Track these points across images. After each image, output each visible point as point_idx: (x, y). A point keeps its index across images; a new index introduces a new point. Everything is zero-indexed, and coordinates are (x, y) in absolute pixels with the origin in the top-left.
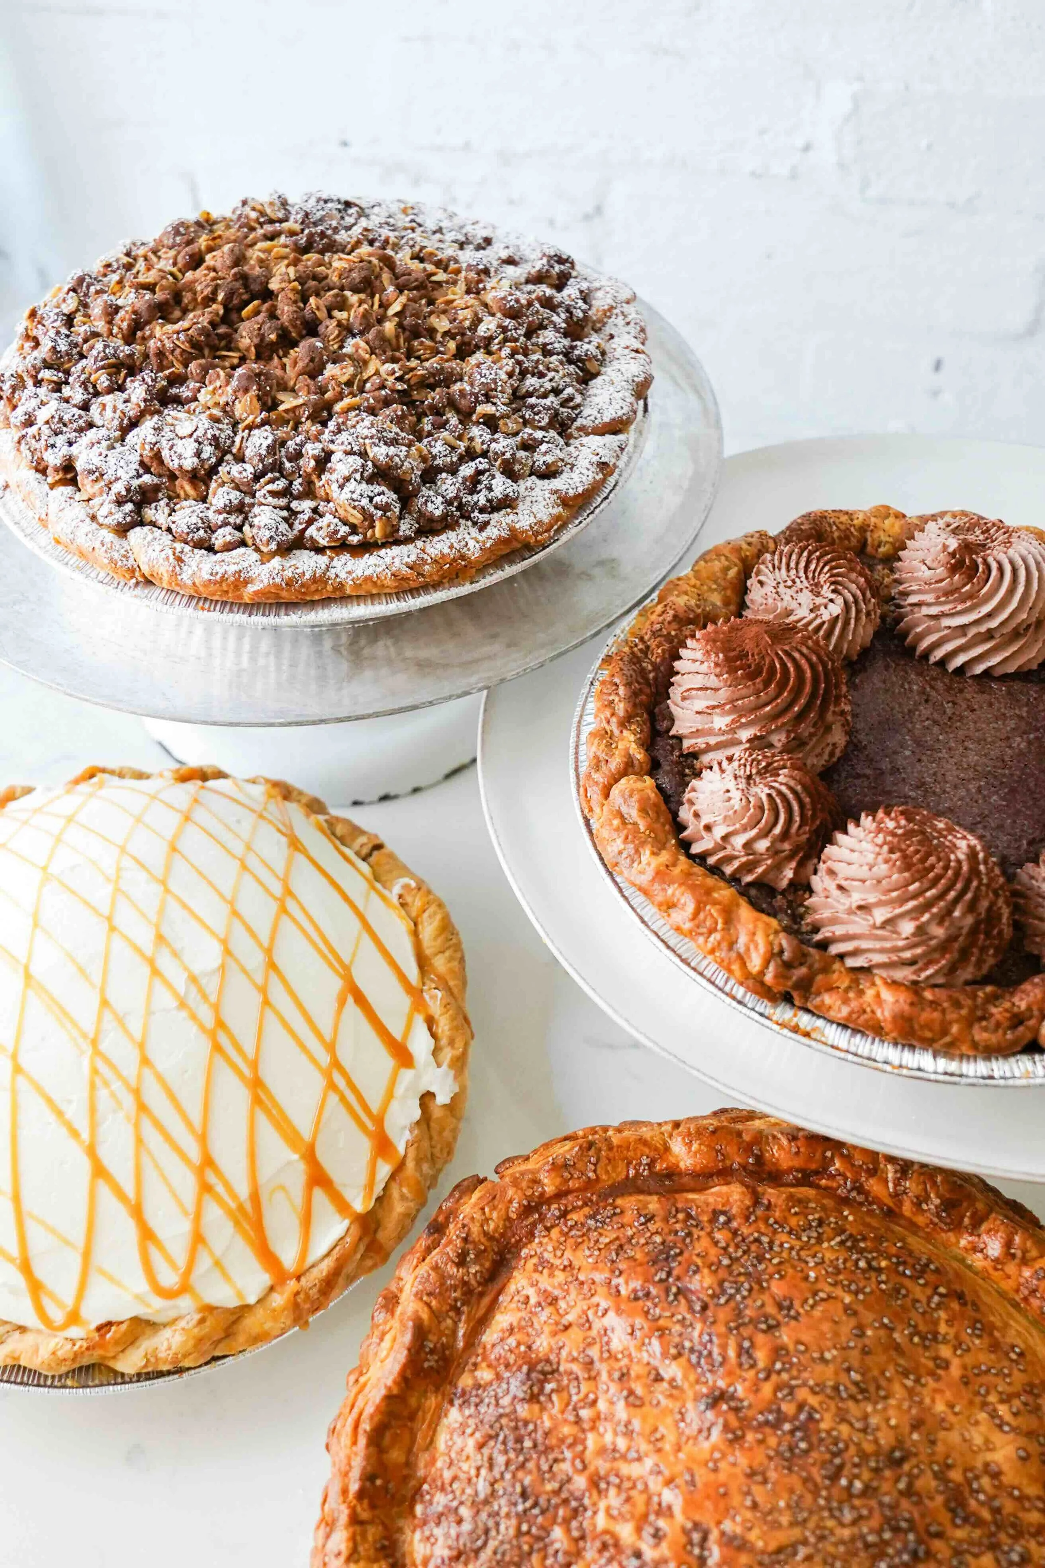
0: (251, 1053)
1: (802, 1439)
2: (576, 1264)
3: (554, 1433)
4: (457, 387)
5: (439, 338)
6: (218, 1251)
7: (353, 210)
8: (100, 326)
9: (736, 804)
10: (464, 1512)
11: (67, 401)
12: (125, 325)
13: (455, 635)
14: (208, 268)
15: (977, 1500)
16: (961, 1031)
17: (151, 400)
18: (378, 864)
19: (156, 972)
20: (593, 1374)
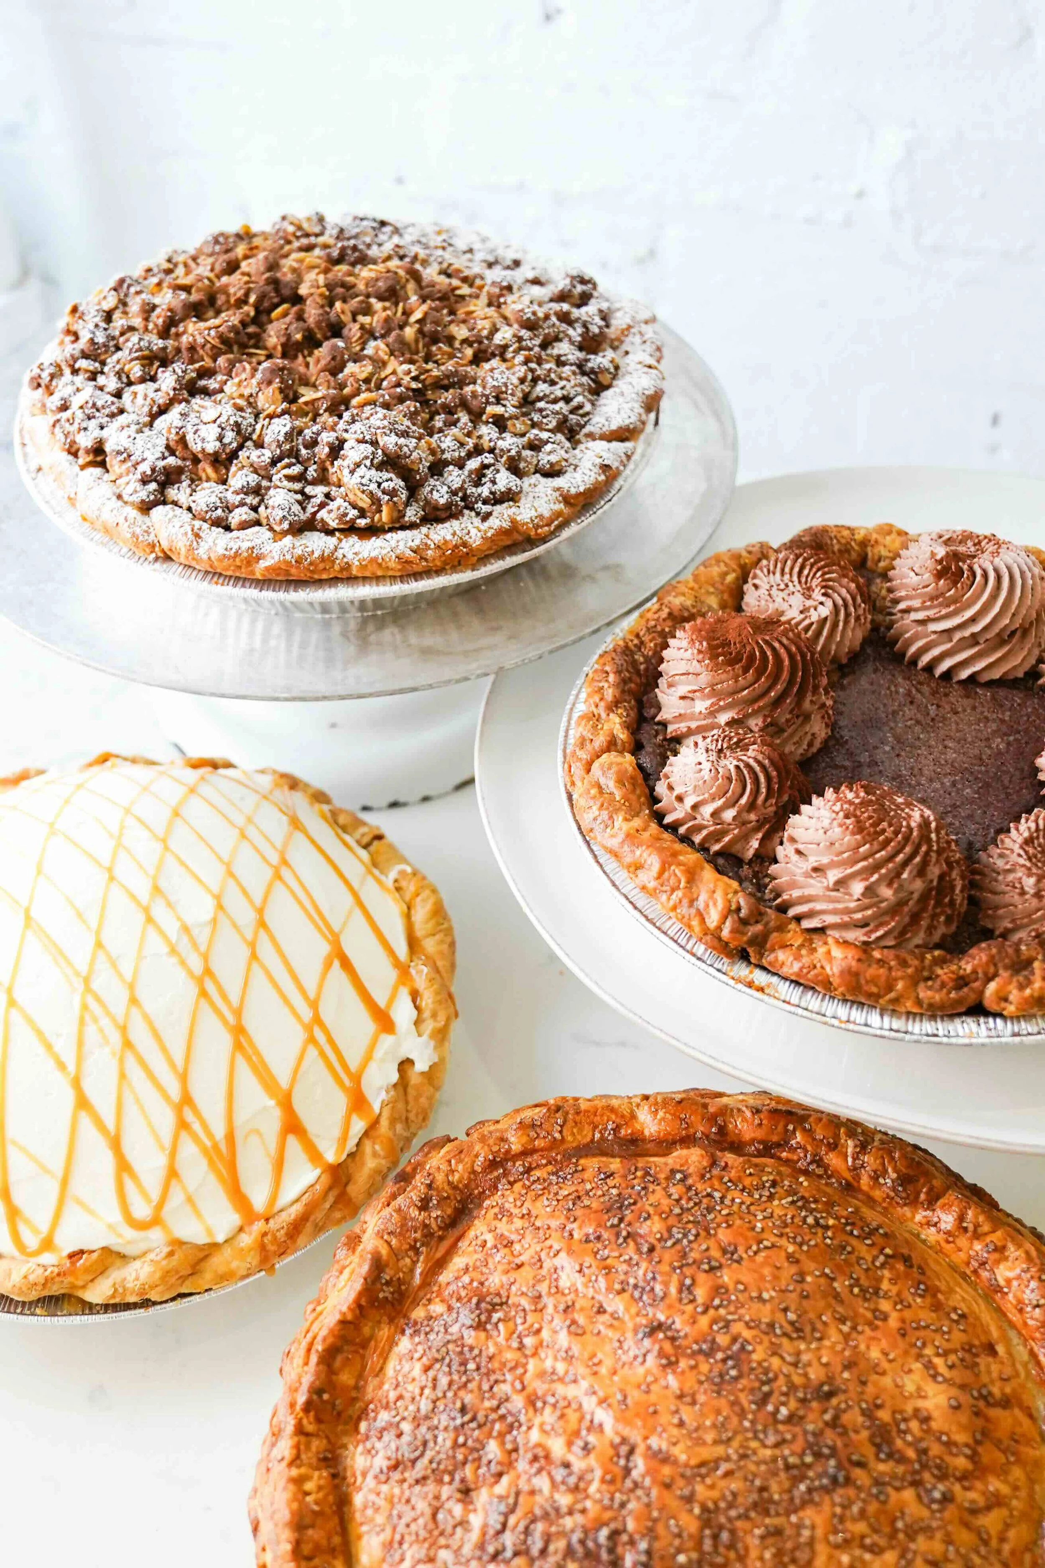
0: (235, 1002)
1: (733, 1367)
2: (534, 1213)
3: (497, 1358)
4: (468, 389)
5: (457, 344)
6: (191, 1188)
7: (387, 229)
8: (137, 322)
9: (706, 775)
10: (406, 1427)
11: (101, 389)
12: (160, 321)
13: (459, 627)
14: (243, 274)
15: (904, 1440)
16: (905, 988)
17: (181, 389)
18: (377, 852)
19: (150, 920)
20: (539, 1306)
